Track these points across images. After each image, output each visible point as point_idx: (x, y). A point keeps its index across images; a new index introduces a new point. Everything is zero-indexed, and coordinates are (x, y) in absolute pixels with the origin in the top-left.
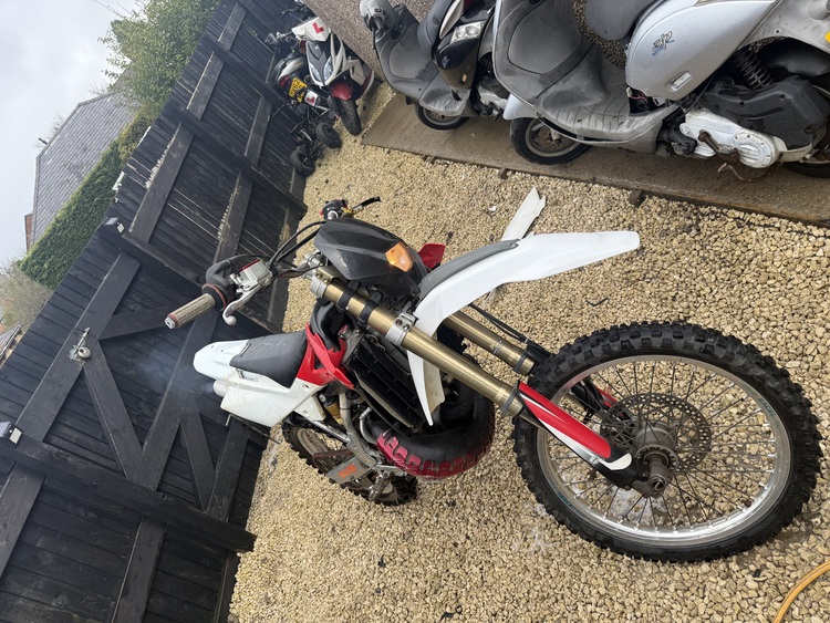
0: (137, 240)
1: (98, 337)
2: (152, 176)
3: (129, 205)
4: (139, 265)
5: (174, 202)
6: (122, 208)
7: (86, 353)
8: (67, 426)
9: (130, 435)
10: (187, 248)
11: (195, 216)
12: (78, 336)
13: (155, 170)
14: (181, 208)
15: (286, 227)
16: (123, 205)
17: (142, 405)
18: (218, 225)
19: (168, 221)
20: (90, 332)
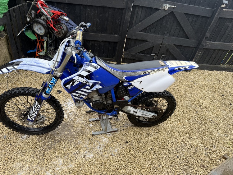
0: (219, 13)
1: (174, 10)
7: (166, 9)
9: (143, 28)
10: (225, 32)
20: (175, 8)
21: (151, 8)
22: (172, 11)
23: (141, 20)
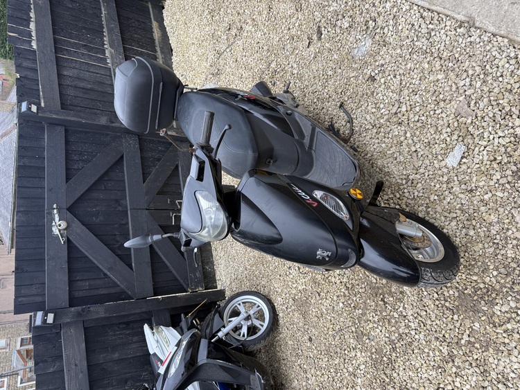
0: (51, 112)
1: (65, 207)
2: (34, 34)
3: (30, 74)
4: (64, 128)
5: (62, 51)
6: (26, 82)
7: (64, 225)
8: (78, 280)
9: (121, 265)
10: (91, 90)
11: (83, 54)
12: (51, 214)
13: (32, 26)
14: (69, 53)
15: (155, 24)
16: (25, 78)
17: (118, 239)
18: (104, 54)
19: (66, 73)
20: (57, 206)
21: (70, 260)
22: (67, 209)
23: (102, 276)
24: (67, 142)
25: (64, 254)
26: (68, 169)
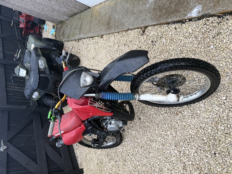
0: (3, 105)
1: (6, 140)
4: (8, 112)
5: (8, 88)
7: (5, 147)
8: (12, 171)
9: (32, 163)
10: (20, 99)
14: (12, 88)
17: (31, 152)
19: (10, 94)
20: (3, 140)
21: (8, 162)
22: (8, 141)
23: (24, 169)
24: (9, 117)
25: (5, 159)
26: (8, 127)
